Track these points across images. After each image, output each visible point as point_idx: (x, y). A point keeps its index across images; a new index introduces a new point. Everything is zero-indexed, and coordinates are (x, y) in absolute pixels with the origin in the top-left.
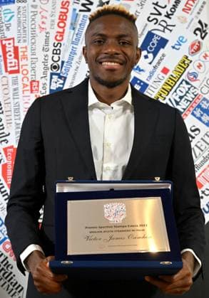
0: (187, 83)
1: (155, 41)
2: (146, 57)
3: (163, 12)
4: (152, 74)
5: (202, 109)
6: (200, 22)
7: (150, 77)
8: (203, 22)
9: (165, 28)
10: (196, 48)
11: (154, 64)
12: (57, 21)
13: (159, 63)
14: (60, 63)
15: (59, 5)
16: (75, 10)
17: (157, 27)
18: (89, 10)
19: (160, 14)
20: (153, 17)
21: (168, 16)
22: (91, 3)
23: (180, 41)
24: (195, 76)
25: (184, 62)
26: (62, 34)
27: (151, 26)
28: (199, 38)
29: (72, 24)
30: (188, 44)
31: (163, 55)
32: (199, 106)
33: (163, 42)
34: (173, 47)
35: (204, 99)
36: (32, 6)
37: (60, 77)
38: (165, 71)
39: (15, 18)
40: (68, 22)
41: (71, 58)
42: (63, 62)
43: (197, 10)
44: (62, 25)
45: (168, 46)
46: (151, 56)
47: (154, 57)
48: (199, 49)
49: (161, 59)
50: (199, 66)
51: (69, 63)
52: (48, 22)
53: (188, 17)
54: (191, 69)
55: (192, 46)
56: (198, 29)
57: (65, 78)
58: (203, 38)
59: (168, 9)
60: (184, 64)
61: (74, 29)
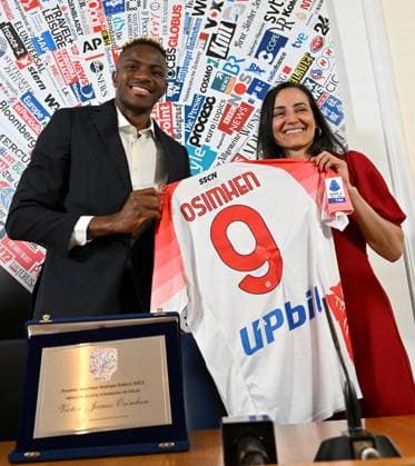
0: (311, 81)
1: (273, 40)
2: (266, 57)
3: (281, 9)
4: (273, 74)
5: (329, 108)
6: (320, 18)
7: (271, 77)
8: (324, 17)
9: (283, 26)
10: (318, 45)
11: (275, 63)
12: (169, 26)
13: (280, 63)
14: (175, 69)
15: (170, 10)
16: (187, 14)
17: (275, 25)
18: (203, 13)
19: (277, 12)
20: (270, 16)
21: (286, 13)
22: (205, 6)
23: (301, 39)
24: (319, 73)
25: (306, 60)
26: (175, 39)
27: (269, 25)
28: (320, 33)
29: (185, 29)
30: (310, 41)
31: (284, 54)
32: (326, 105)
33: (283, 41)
34: (294, 45)
35: (331, 97)
36: (143, 13)
37: (176, 84)
38: (287, 70)
39: (126, 27)
40: (182, 27)
41: (187, 64)
42: (178, 68)
43: (316, 5)
44: (175, 30)
45: (289, 44)
46: (270, 56)
47: (274, 57)
48: (321, 45)
49: (282, 59)
50: (323, 63)
51: (185, 68)
52: (160, 27)
53: (307, 13)
54: (314, 66)
55: (314, 42)
56: (319, 25)
57: (182, 84)
58: (324, 34)
59: (285, 6)
60: (307, 61)
61: (188, 33)
